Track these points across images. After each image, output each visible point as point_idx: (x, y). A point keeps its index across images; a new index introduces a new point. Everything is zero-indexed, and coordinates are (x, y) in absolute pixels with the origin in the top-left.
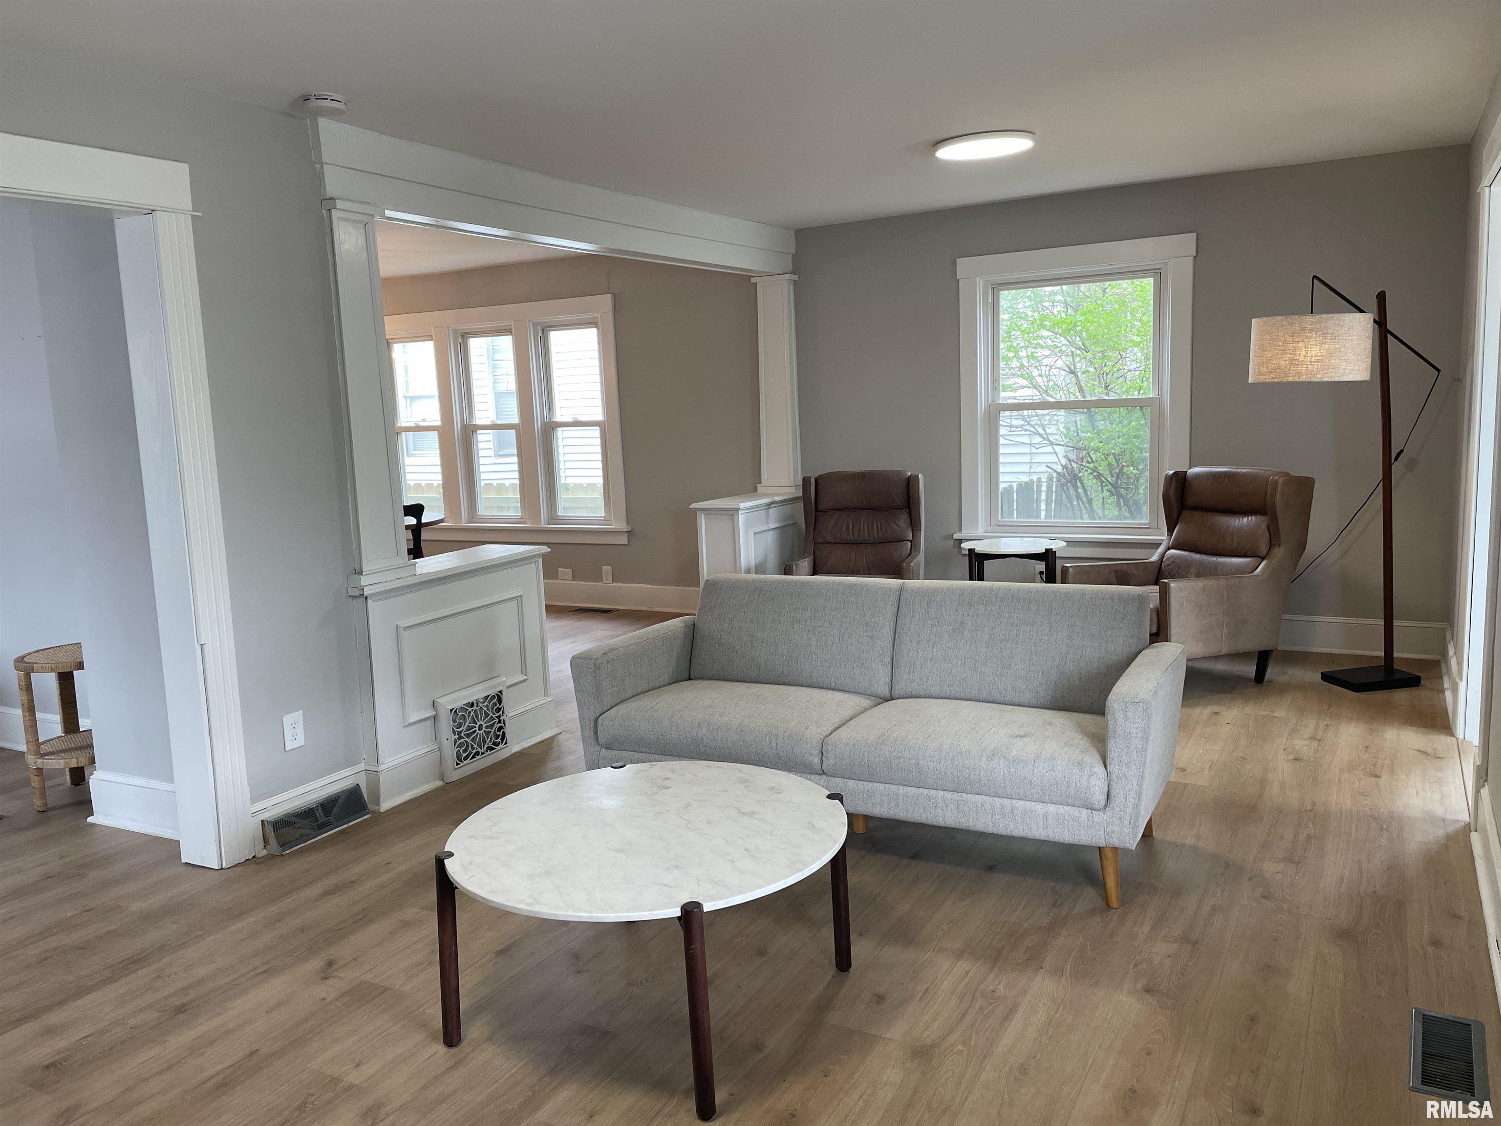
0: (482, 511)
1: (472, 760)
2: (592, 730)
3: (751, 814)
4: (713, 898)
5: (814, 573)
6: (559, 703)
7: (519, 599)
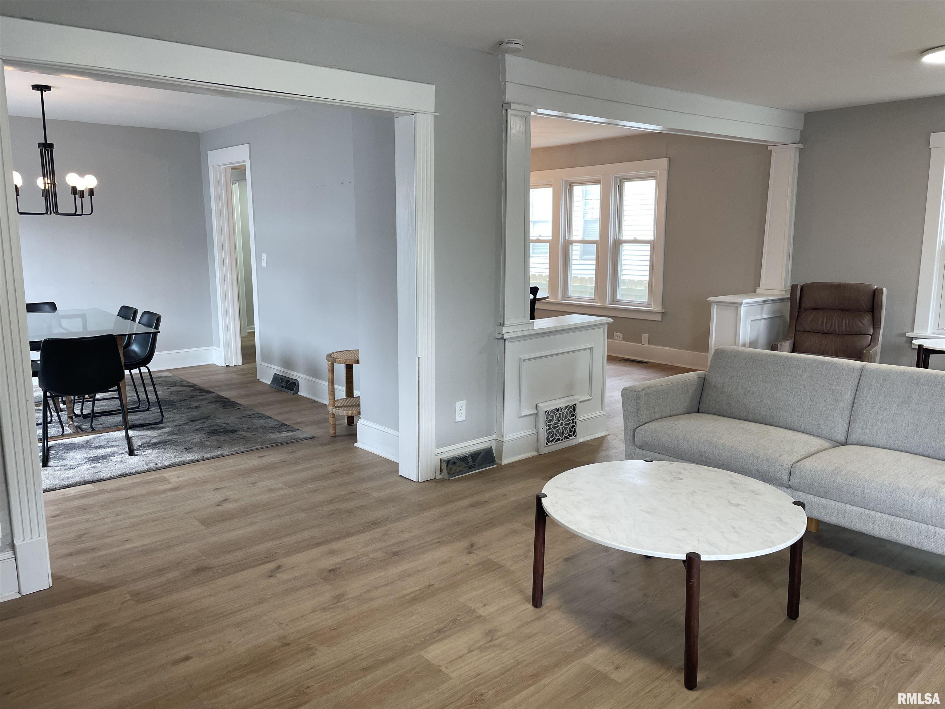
0: (570, 293)
1: (555, 443)
2: (632, 436)
3: (737, 505)
4: (708, 553)
5: (793, 351)
6: (609, 416)
7: (591, 349)
